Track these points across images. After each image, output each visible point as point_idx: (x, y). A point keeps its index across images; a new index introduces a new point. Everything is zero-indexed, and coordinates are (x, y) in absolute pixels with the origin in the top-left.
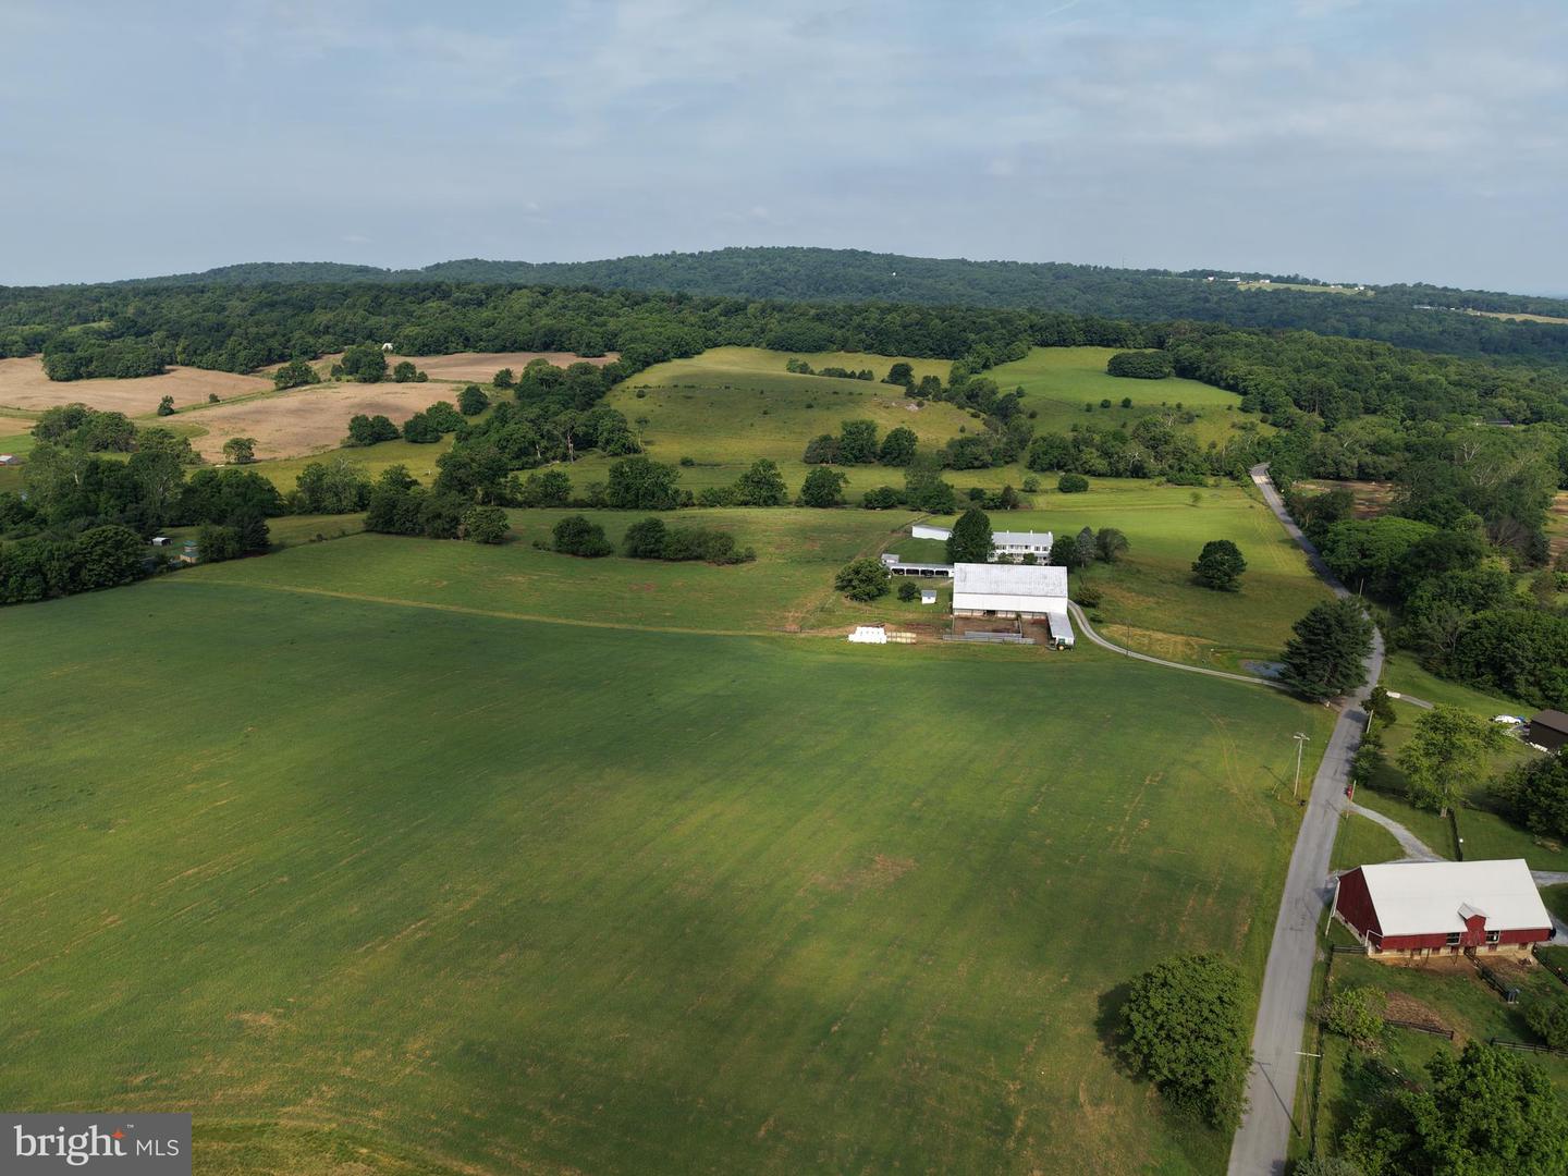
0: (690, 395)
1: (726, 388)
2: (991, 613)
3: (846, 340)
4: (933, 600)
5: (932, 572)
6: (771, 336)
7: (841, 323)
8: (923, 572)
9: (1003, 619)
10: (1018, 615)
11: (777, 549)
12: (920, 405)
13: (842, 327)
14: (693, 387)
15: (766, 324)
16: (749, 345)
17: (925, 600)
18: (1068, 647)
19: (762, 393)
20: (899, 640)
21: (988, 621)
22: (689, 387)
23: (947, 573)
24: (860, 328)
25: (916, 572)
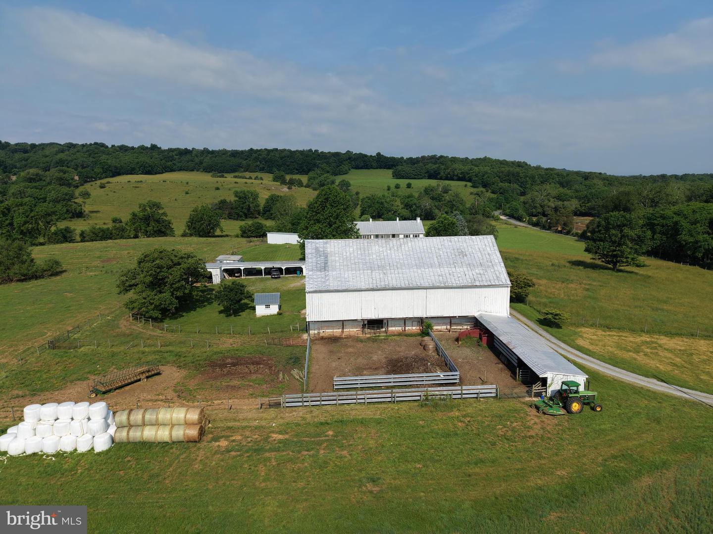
0: (137, 186)
1: (164, 181)
2: (375, 324)
3: (249, 166)
4: (274, 309)
5: (280, 270)
6: (204, 164)
7: (246, 157)
8: (268, 271)
9: (400, 334)
10: (425, 324)
11: (103, 262)
12: (289, 188)
13: (247, 159)
14: (141, 181)
15: (203, 160)
16: (193, 170)
17: (261, 311)
18: (586, 402)
19: (187, 183)
20: (149, 434)
21: (374, 340)
22: (138, 182)
23: (301, 270)
24: (256, 159)
25: (258, 272)
